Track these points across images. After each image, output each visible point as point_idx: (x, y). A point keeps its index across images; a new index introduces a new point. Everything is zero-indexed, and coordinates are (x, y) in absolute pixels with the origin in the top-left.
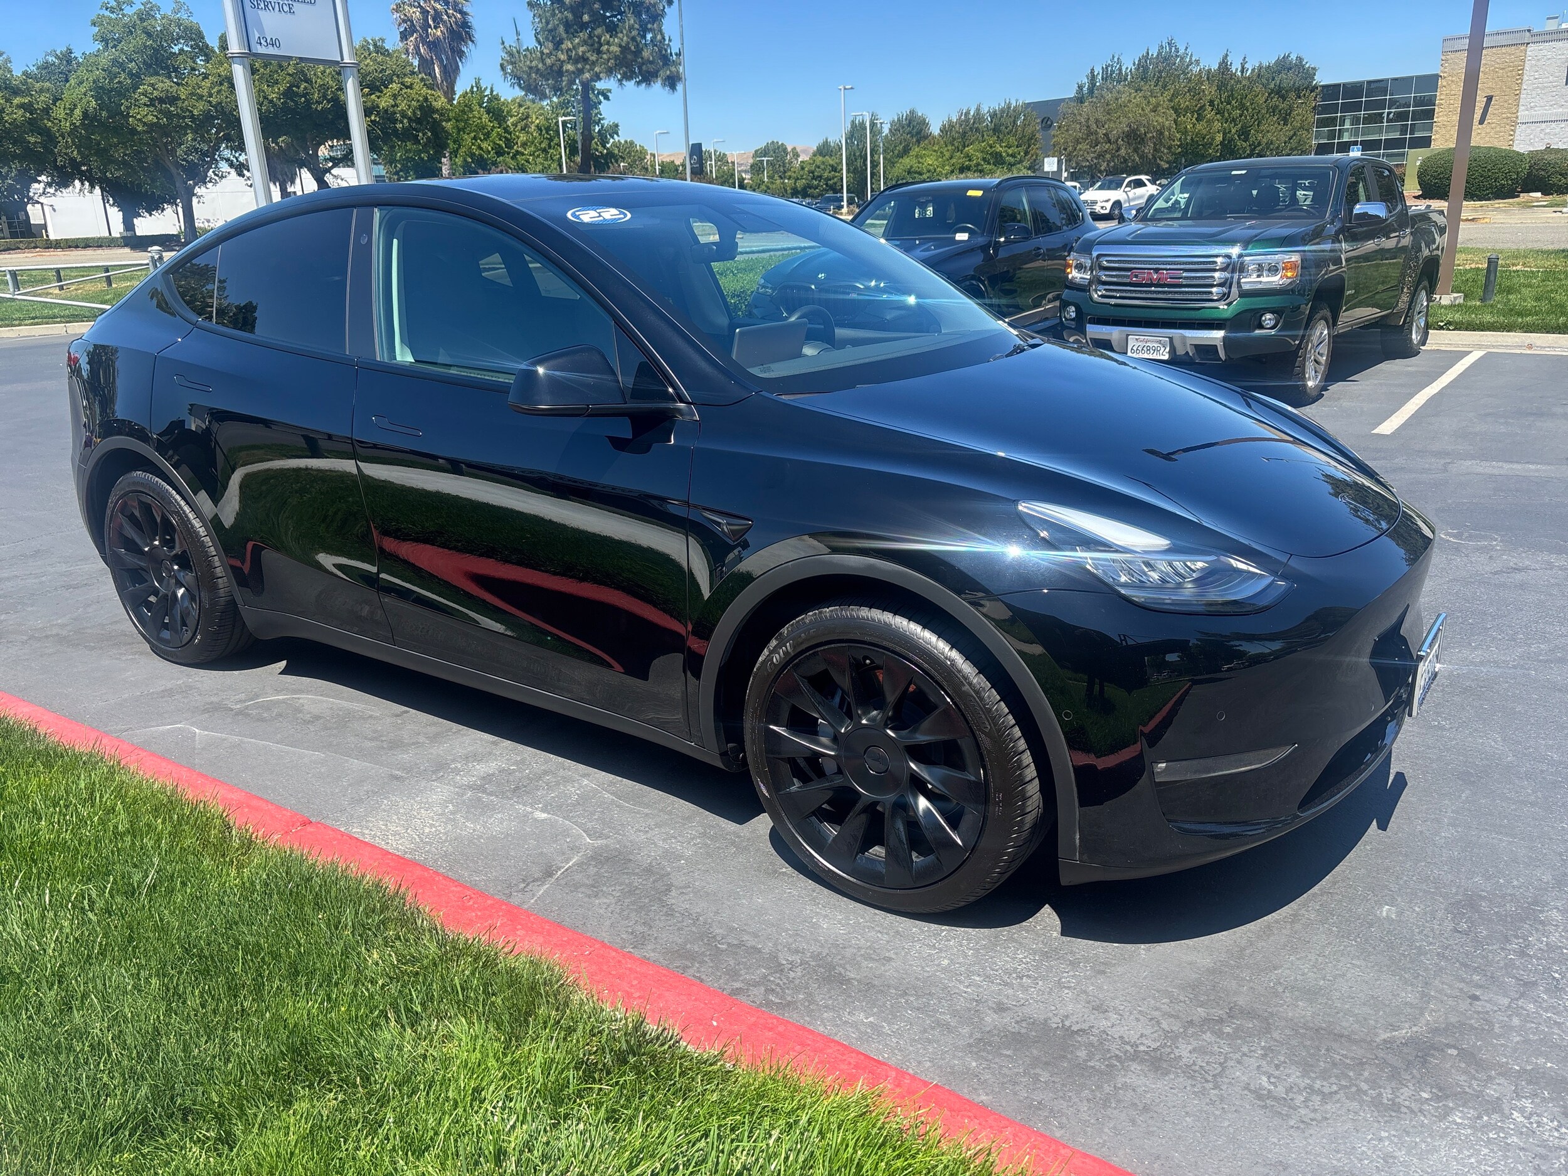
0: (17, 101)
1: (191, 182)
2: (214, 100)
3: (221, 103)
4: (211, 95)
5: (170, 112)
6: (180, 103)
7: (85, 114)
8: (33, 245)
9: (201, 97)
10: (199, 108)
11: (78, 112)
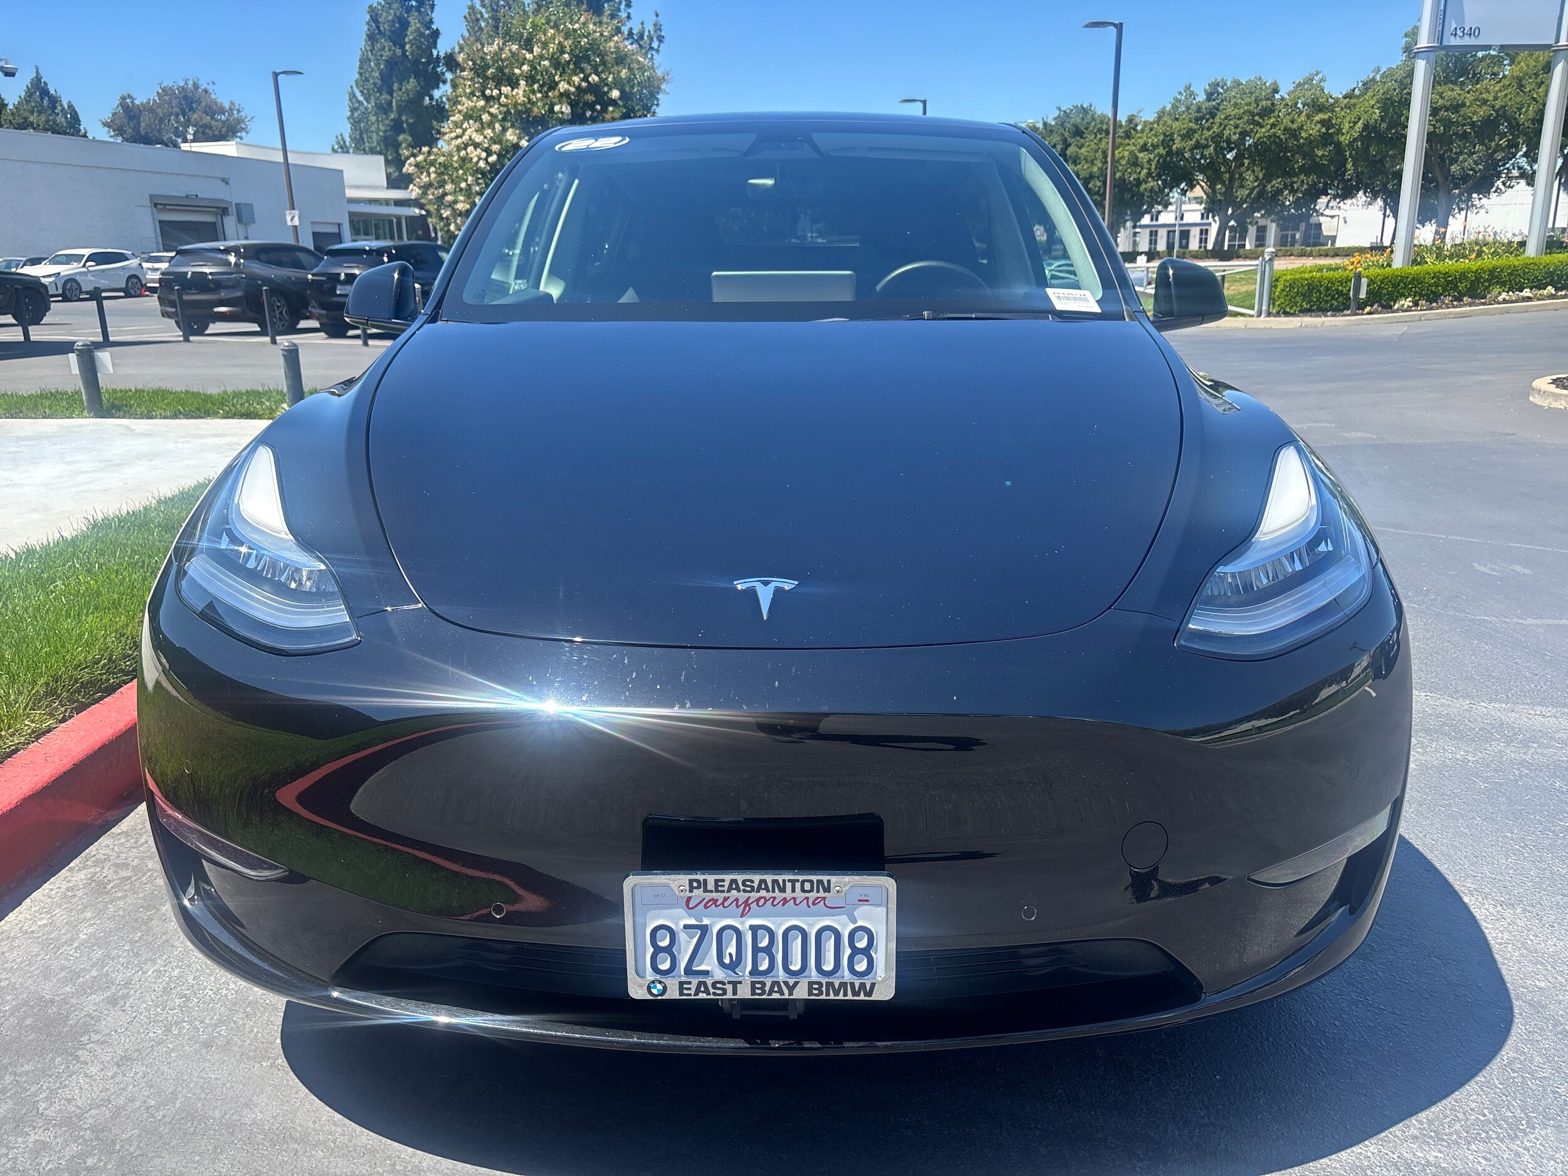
0: (1319, 117)
1: (1457, 191)
2: (1498, 104)
3: (1505, 107)
4: (1496, 98)
5: (1450, 119)
6: (1463, 111)
7: (1366, 127)
8: (1289, 253)
9: (1485, 102)
10: (1481, 113)
11: (1360, 124)
